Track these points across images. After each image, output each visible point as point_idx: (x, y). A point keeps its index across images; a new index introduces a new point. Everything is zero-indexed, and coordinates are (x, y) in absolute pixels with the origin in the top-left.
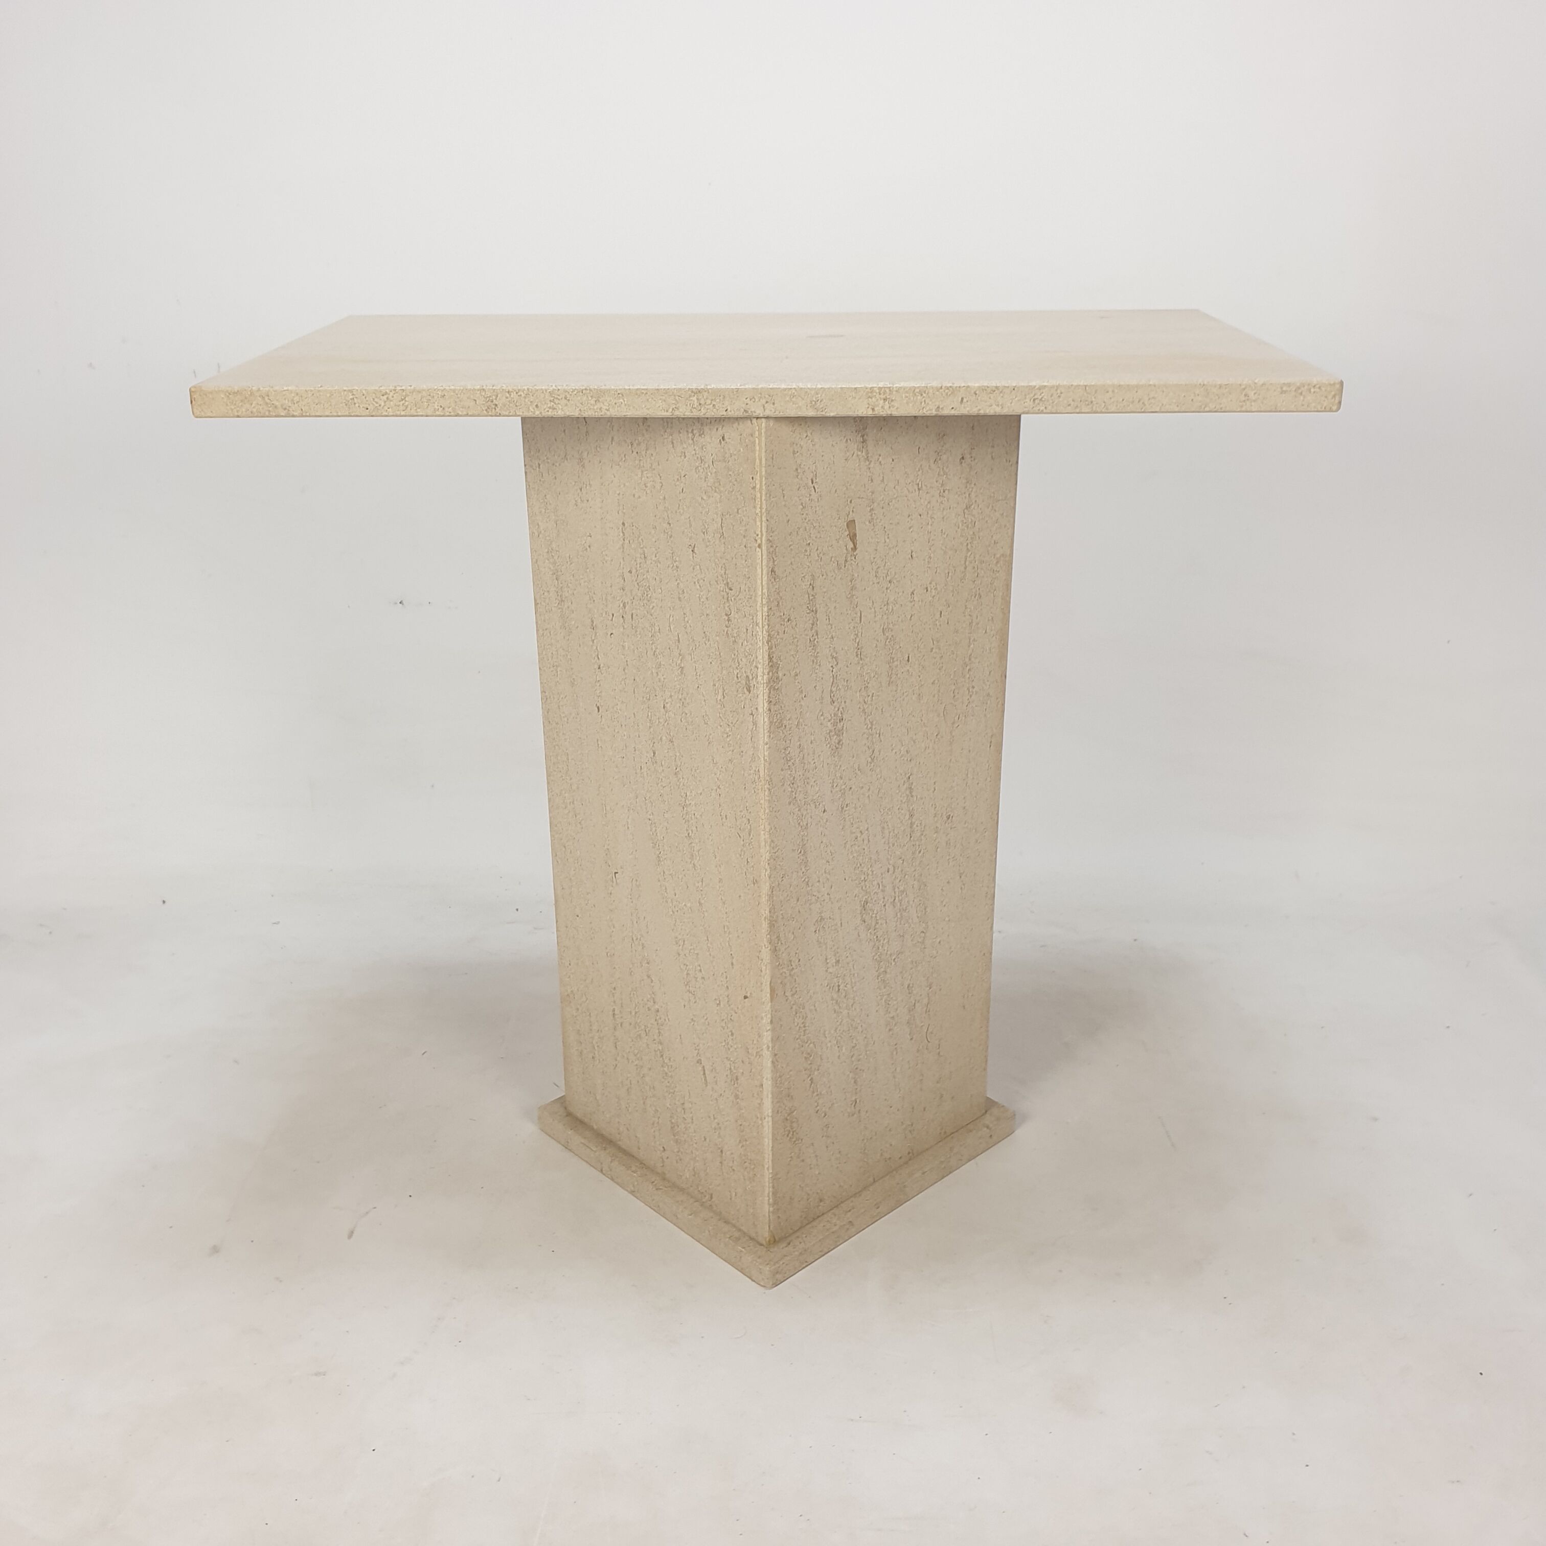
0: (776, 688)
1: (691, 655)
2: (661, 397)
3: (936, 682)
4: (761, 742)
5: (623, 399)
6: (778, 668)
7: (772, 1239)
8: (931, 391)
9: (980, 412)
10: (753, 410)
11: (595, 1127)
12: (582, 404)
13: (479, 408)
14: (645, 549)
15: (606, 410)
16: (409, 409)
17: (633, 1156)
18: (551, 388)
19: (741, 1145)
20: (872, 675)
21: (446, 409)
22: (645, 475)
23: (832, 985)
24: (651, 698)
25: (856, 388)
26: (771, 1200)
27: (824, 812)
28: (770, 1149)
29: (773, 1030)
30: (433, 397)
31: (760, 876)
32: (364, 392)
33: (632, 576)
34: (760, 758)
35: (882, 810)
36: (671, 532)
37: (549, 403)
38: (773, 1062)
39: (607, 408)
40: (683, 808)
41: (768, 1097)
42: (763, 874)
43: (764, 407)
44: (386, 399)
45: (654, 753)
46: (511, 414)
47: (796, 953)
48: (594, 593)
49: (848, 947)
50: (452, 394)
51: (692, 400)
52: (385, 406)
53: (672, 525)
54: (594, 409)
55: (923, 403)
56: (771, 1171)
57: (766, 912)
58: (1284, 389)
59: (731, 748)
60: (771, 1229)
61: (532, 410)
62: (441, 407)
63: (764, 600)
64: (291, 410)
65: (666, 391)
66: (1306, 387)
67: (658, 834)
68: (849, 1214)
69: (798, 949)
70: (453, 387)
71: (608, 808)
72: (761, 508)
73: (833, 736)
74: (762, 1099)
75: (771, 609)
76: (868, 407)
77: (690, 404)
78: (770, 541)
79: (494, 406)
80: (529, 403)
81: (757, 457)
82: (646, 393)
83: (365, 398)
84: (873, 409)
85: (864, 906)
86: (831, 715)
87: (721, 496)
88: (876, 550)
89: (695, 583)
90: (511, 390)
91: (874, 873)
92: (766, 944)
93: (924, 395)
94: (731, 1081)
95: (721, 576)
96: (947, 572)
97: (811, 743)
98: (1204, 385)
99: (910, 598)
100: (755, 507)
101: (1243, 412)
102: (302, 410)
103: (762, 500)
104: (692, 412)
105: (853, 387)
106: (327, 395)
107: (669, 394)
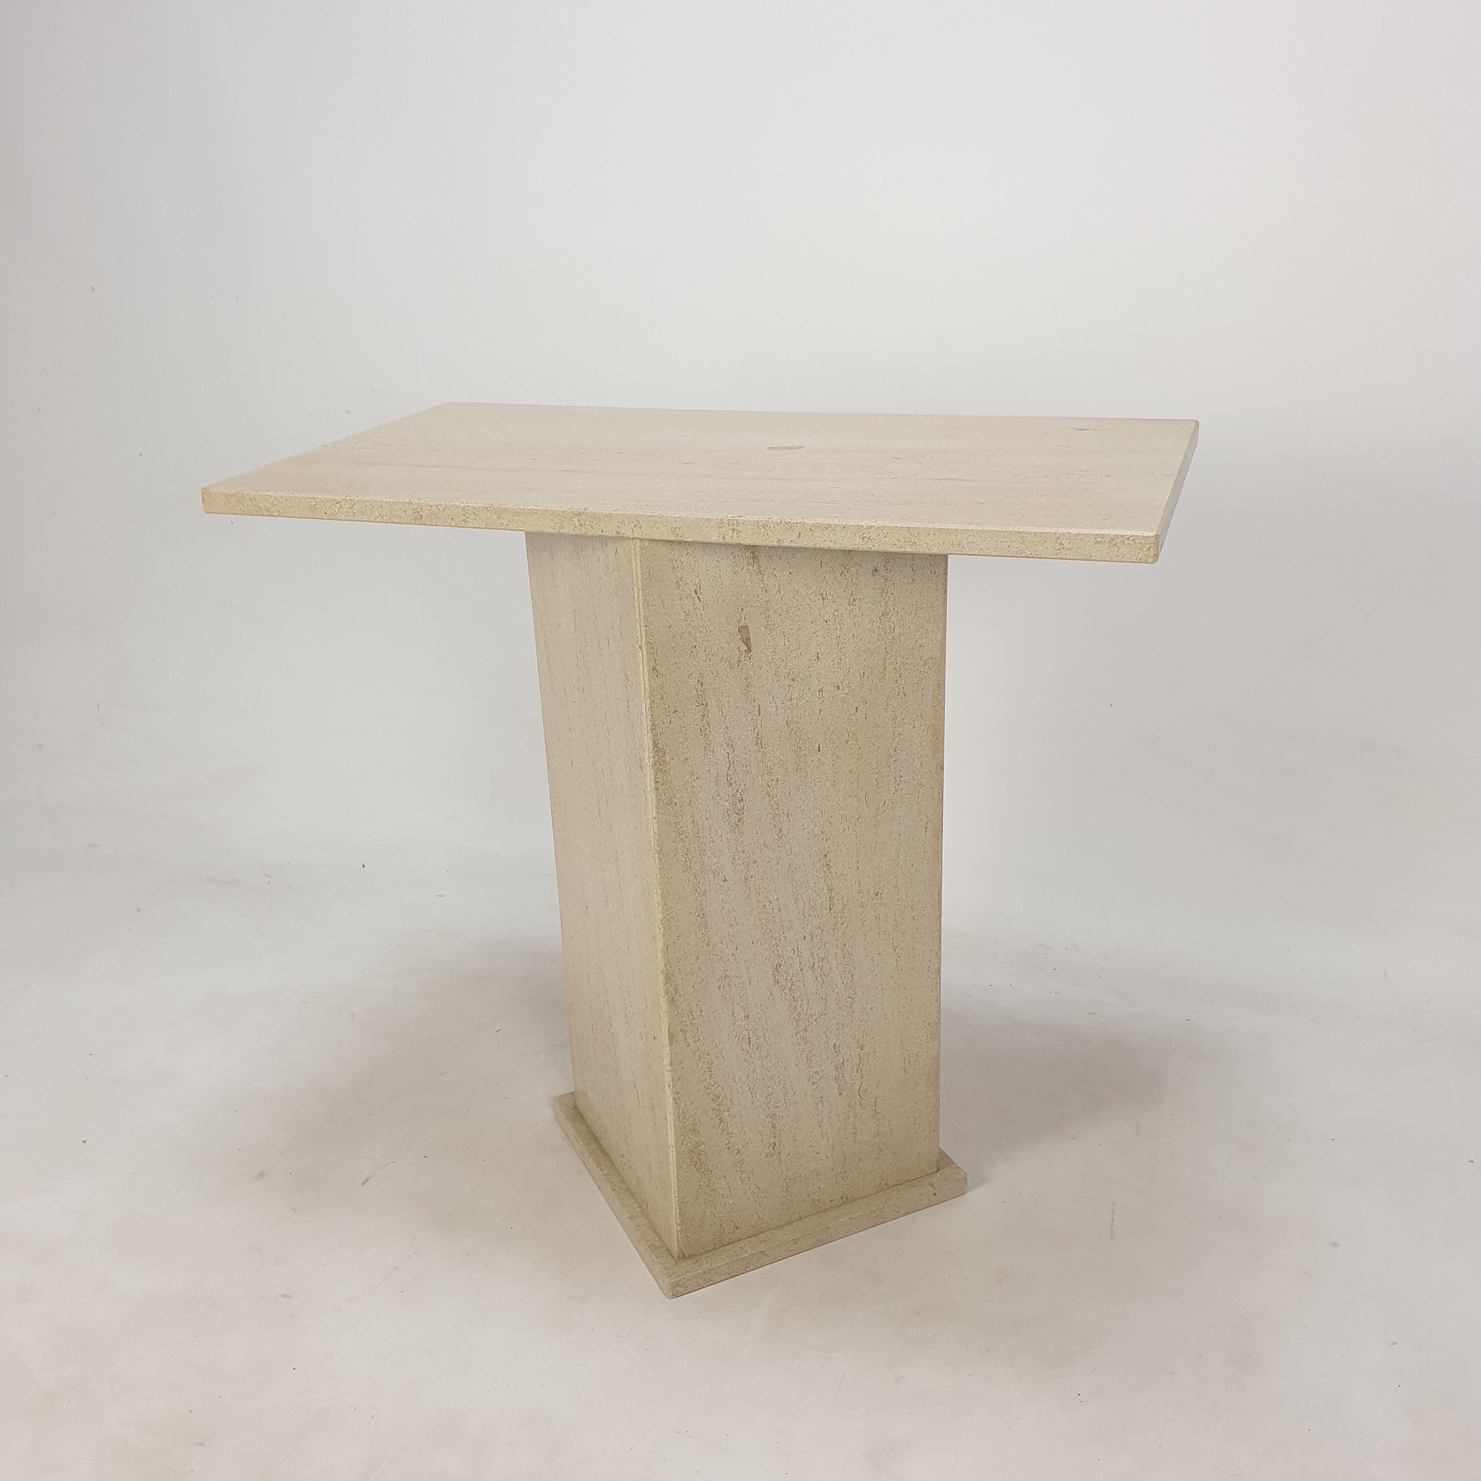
0: (663, 770)
1: (613, 731)
2: (550, 517)
3: (854, 770)
4: (651, 816)
5: (519, 517)
6: (665, 753)
7: (681, 1256)
8: (772, 525)
9: (816, 546)
10: (624, 532)
11: (589, 1123)
13: (409, 517)
14: (586, 635)
15: (507, 525)
16: (357, 515)
18: (463, 505)
19: (659, 1166)
20: (776, 762)
21: (385, 518)
23: (742, 1037)
24: (596, 762)
25: (708, 519)
26: (678, 1220)
27: (725, 881)
28: (675, 1175)
29: (674, 1071)
30: (374, 506)
31: (657, 933)
32: (323, 500)
33: (581, 656)
34: (651, 830)
35: (794, 883)
36: (597, 624)
37: (462, 516)
38: (674, 1099)
39: (507, 523)
41: (671, 1130)
43: (633, 530)
44: (339, 507)
45: (600, 810)
46: (433, 524)
47: (697, 1005)
48: (564, 666)
49: (758, 1004)
50: (388, 505)
51: (573, 521)
52: (339, 512)
53: (597, 618)
54: (496, 523)
55: (766, 535)
56: (677, 1195)
57: (662, 966)
58: (1099, 539)
60: (681, 1245)
61: (449, 522)
62: (380, 515)
63: (646, 694)
64: (271, 511)
65: (553, 513)
66: (1120, 539)
67: (605, 880)
69: (699, 1001)
70: (388, 500)
72: (639, 615)
73: (732, 814)
74: (667, 1130)
75: (654, 701)
76: (719, 536)
77: (573, 524)
78: (651, 644)
79: (419, 517)
80: (446, 516)
81: (634, 572)
83: (325, 504)
84: (724, 538)
85: (776, 969)
86: (728, 796)
87: (619, 600)
88: (775, 652)
89: (611, 670)
90: (432, 504)
91: (788, 939)
92: (663, 994)
93: (767, 528)
94: (651, 1109)
96: (862, 672)
97: (707, 819)
98: (1019, 532)
99: (818, 696)
100: (635, 614)
101: (1057, 559)
102: (279, 511)
103: (639, 609)
104: (575, 531)
105: (706, 518)
106: (297, 501)
107: (555, 514)
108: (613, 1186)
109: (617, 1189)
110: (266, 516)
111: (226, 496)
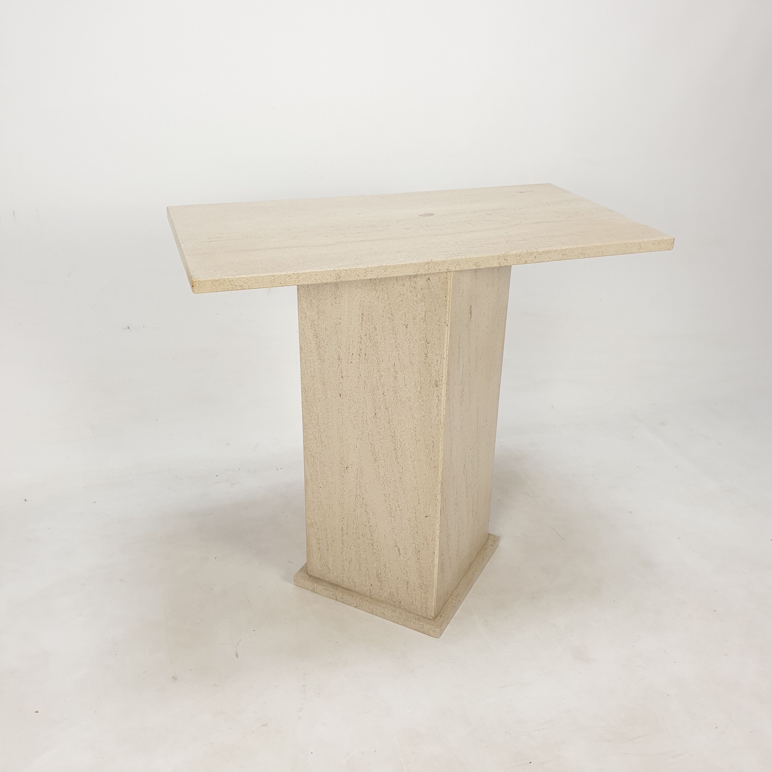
0: (448, 384)
1: (402, 371)
2: (413, 267)
3: (487, 365)
4: (443, 408)
6: (449, 375)
7: (435, 616)
8: (523, 255)
10: (451, 269)
11: (328, 580)
12: (378, 273)
13: (332, 278)
14: (376, 325)
16: (300, 282)
17: (352, 590)
18: (365, 267)
19: (420, 579)
20: (472, 369)
21: (318, 281)
22: (378, 293)
23: (455, 503)
24: (375, 390)
25: (493, 256)
26: (435, 600)
27: (457, 431)
29: (440, 528)
30: (312, 275)
31: (438, 465)
32: (279, 275)
33: (366, 337)
34: (441, 415)
35: (471, 424)
36: (393, 318)
37: (364, 273)
39: (389, 274)
40: (393, 437)
41: (437, 557)
42: (440, 464)
43: (455, 267)
44: (289, 278)
45: (375, 414)
46: (347, 280)
47: (447, 494)
48: (341, 344)
49: (460, 486)
50: (321, 273)
52: (289, 281)
53: (394, 315)
54: (383, 274)
55: (520, 260)
57: (441, 480)
58: (654, 242)
59: (424, 411)
60: (435, 612)
62: (315, 279)
63: (447, 348)
64: (243, 286)
65: (415, 264)
66: (662, 241)
67: (376, 449)
69: (448, 492)
70: (321, 270)
71: (344, 439)
72: (449, 309)
73: (461, 398)
74: (434, 559)
75: (449, 351)
76: (498, 263)
77: (425, 269)
78: (451, 322)
79: (339, 277)
82: (406, 266)
83: (280, 278)
84: (500, 264)
85: (464, 467)
86: (461, 390)
87: (425, 304)
88: (476, 316)
89: (406, 340)
90: (347, 269)
91: (467, 451)
92: (439, 493)
94: (415, 553)
95: (423, 337)
96: (492, 318)
97: (456, 403)
98: (626, 244)
99: (482, 333)
100: (446, 309)
101: (640, 253)
102: (249, 286)
103: (449, 306)
104: (425, 272)
105: (492, 255)
106: (262, 278)
107: (416, 265)
110: (239, 290)
111: (212, 282)
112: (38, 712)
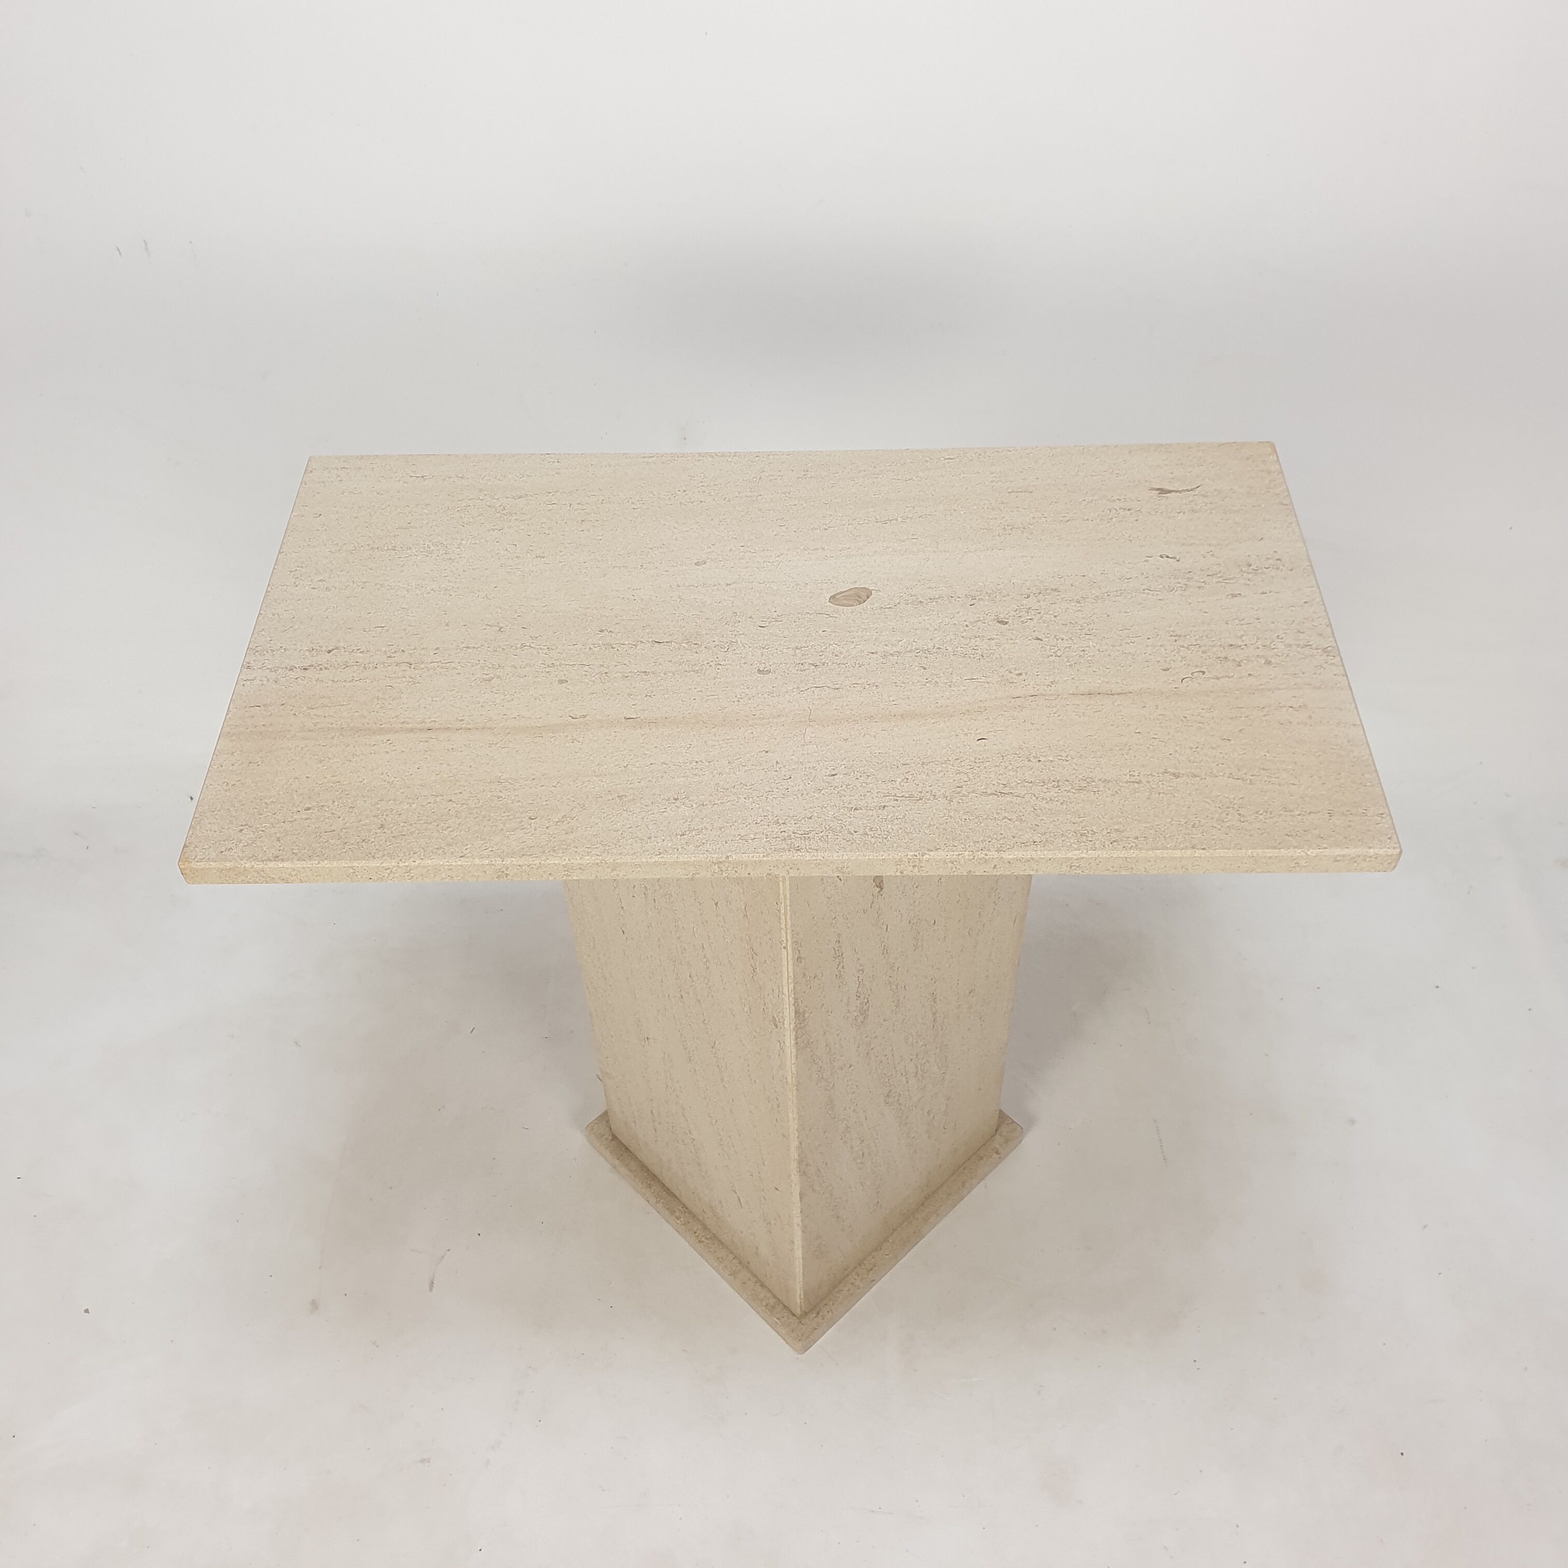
1: (716, 965)
2: (681, 867)
4: (789, 1061)
5: (641, 869)
7: (804, 1312)
8: (963, 862)
9: (1013, 873)
10: (777, 873)
11: (639, 1158)
12: (597, 872)
15: (623, 875)
17: (676, 1197)
18: (564, 863)
19: (774, 1257)
20: (898, 955)
21: (455, 878)
23: (857, 1156)
26: (803, 1291)
27: (850, 1067)
29: (803, 1214)
30: (440, 869)
31: (789, 1134)
32: (366, 865)
37: (562, 872)
41: (798, 1249)
43: (788, 872)
44: (390, 871)
47: (824, 1162)
49: (872, 1127)
50: (460, 867)
51: (711, 868)
54: (611, 875)
55: (954, 868)
60: (803, 1306)
62: (449, 876)
66: (1361, 857)
68: (871, 1273)
69: (825, 1159)
70: (460, 863)
72: (786, 925)
73: (859, 1017)
78: (796, 940)
80: (542, 873)
81: (781, 892)
83: (368, 870)
85: (887, 1095)
86: (857, 1007)
89: (719, 925)
92: (795, 1173)
94: (764, 1221)
95: (746, 940)
97: (838, 1035)
101: (1292, 873)
103: (786, 921)
104: (714, 876)
105: (881, 858)
106: (328, 868)
107: (688, 865)
108: (698, 1236)
109: (703, 1240)
112: (88, 1313)
